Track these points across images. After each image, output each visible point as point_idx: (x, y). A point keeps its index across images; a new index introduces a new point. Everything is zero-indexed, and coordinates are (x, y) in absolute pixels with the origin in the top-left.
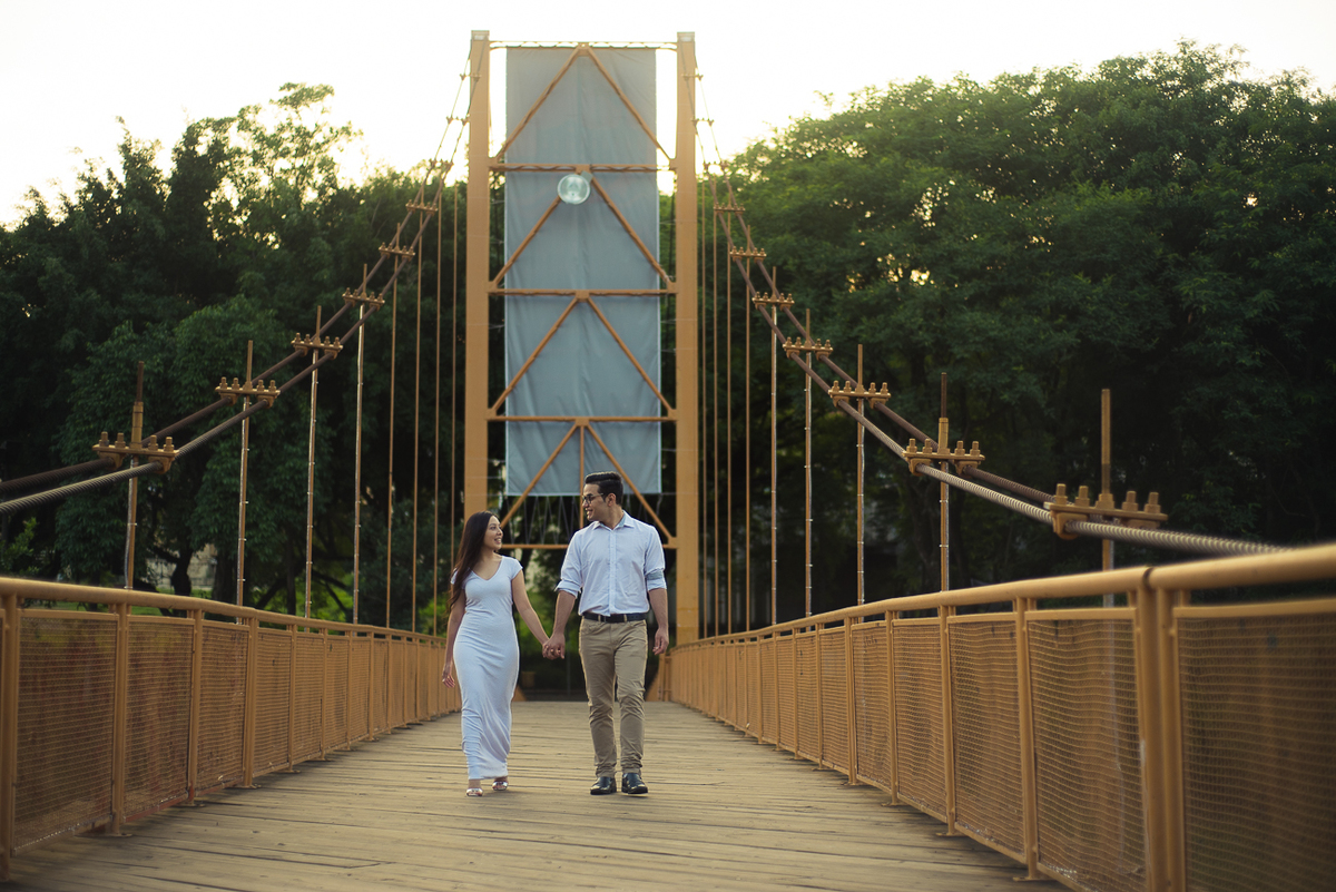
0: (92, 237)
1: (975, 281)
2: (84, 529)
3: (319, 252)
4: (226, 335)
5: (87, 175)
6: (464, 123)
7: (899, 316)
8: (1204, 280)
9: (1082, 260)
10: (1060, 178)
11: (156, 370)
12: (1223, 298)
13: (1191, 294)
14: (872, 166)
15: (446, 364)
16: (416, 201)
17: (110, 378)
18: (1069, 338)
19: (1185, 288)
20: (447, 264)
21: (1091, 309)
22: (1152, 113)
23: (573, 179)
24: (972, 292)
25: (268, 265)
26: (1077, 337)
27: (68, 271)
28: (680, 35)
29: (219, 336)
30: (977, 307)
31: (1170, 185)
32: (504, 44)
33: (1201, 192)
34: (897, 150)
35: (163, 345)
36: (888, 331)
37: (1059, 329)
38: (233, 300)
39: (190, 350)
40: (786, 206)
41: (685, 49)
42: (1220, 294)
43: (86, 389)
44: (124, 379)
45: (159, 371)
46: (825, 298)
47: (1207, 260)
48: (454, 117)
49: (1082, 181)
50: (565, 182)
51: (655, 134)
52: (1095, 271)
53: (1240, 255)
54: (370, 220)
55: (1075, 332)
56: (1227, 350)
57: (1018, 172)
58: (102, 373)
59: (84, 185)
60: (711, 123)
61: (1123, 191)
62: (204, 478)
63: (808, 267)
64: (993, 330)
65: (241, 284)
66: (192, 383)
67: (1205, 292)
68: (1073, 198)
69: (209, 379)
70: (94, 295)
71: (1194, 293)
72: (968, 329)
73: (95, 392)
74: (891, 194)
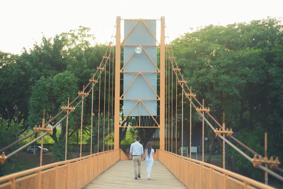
0: (36, 57)
1: (224, 69)
2: (34, 120)
3: (84, 61)
4: (64, 79)
5: (35, 44)
6: (115, 37)
7: (208, 76)
8: (274, 69)
9: (247, 64)
10: (243, 46)
11: (49, 86)
12: (278, 73)
13: (271, 72)
14: (202, 44)
15: (111, 85)
16: (105, 56)
17: (39, 88)
18: (245, 81)
19: (270, 71)
20: (111, 63)
21: (249, 75)
22: (262, 32)
23: (138, 48)
24: (224, 71)
25: (73, 64)
26: (246, 81)
27: (31, 65)
28: (161, 17)
29: (63, 79)
30: (225, 74)
31: (266, 48)
32: (124, 19)
33: (273, 50)
34: (207, 40)
35: (51, 81)
36: (205, 79)
37: (242, 79)
38: (65, 72)
39: (56, 82)
40: (183, 52)
41: (163, 20)
42: (277, 72)
43: (35, 90)
44: (43, 88)
45: (50, 87)
46: (192, 72)
47: (275, 65)
48: (113, 36)
49: (247, 47)
50: (137, 49)
51: (156, 38)
52: (250, 67)
53: (282, 64)
54: (95, 54)
55: (246, 80)
56: (278, 84)
57: (233, 45)
58: (38, 87)
59: (35, 46)
60: (168, 37)
61: (256, 49)
62: (59, 109)
63: (188, 66)
64: (228, 79)
65: (67, 68)
66: (57, 89)
67: (274, 72)
68: (245, 51)
69: (60, 88)
70: (37, 70)
71: (272, 72)
72: (222, 79)
73: (36, 91)
74: (206, 50)
